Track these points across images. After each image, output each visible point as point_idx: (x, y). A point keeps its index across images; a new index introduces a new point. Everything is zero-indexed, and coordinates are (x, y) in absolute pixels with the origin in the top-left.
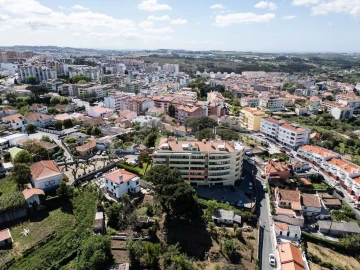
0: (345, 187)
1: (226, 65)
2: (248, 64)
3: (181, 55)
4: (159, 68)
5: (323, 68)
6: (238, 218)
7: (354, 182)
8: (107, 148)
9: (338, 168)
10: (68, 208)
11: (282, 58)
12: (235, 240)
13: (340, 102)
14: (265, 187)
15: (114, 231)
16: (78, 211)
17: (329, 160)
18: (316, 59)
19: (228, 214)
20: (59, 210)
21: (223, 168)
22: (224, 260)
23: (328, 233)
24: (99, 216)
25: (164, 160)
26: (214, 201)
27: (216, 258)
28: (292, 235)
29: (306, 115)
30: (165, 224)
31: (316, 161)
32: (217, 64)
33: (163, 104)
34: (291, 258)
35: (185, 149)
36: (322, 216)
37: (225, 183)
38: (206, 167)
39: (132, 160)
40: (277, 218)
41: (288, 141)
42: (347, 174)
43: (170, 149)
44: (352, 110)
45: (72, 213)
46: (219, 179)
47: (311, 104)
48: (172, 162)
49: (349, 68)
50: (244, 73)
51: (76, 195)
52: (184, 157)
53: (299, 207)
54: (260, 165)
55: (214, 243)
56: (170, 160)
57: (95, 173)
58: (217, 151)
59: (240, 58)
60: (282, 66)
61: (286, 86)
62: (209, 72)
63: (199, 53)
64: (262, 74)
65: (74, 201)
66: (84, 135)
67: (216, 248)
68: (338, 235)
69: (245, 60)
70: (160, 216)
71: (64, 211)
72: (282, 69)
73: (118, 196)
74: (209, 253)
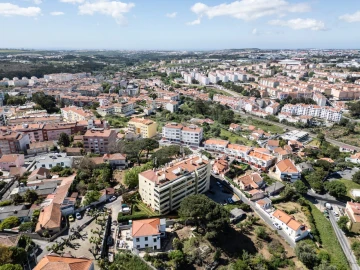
0: (248, 162)
1: (15, 69)
2: (41, 65)
5: (112, 65)
6: (242, 211)
7: (250, 156)
9: (236, 151)
11: (69, 57)
12: (255, 227)
13: (166, 98)
14: (227, 181)
19: (237, 212)
22: (264, 243)
23: (274, 193)
25: (168, 192)
27: (261, 247)
28: (268, 205)
29: (153, 114)
31: (220, 150)
33: (32, 133)
34: (289, 217)
35: (178, 175)
36: (264, 185)
38: (196, 183)
40: (254, 198)
41: (193, 141)
42: (244, 153)
43: (167, 180)
47: (151, 103)
48: (174, 191)
49: (131, 64)
50: (49, 77)
52: (182, 182)
53: (257, 185)
55: (249, 236)
56: (173, 189)
58: (198, 167)
59: (24, 58)
61: (104, 87)
64: (68, 76)
67: (254, 239)
68: (278, 192)
69: (34, 60)
73: (159, 247)
74: (256, 245)
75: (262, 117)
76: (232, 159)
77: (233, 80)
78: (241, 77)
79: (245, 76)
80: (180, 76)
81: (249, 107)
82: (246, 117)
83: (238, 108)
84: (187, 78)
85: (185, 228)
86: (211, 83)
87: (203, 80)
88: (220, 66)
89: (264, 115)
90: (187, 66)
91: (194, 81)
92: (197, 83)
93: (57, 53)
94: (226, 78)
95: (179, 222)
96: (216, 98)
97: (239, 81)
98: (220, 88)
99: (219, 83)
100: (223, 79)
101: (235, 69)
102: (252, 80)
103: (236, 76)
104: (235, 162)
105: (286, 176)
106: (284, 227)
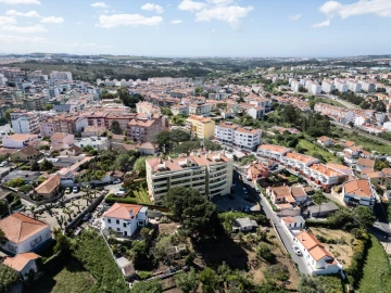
0: (306, 176)
1: (127, 72)
2: (150, 70)
3: (66, 60)
4: (46, 77)
5: (218, 71)
6: (254, 223)
7: (311, 169)
8: (76, 182)
9: (295, 161)
10: (76, 266)
11: (178, 63)
12: (262, 243)
13: (252, 103)
14: (257, 189)
15: (147, 273)
16: (91, 265)
17: (285, 155)
18: (209, 64)
19: (246, 222)
20: (65, 271)
21: (219, 180)
22: (263, 264)
23: (318, 215)
24: (123, 262)
25: (165, 182)
26: (230, 213)
27: (257, 266)
28: (298, 225)
29: (231, 118)
30: (194, 248)
31: (275, 157)
32: (116, 70)
33: (95, 121)
34: (315, 244)
35: (184, 166)
36: (308, 203)
37: (223, 193)
38: (207, 180)
39: (115, 190)
40: (280, 213)
41: (245, 144)
42: (304, 164)
43: (168, 169)
44: (263, 109)
45: (85, 270)
46: (217, 191)
47: (231, 106)
48: (173, 183)
49: (238, 71)
50: (152, 80)
51: (77, 247)
52: (186, 175)
53: (293, 200)
54: (240, 170)
55: (248, 252)
56: (172, 181)
57: (83, 216)
58: (214, 162)
59: (138, 63)
60: (183, 72)
61: (197, 91)
62: (111, 79)
63: (88, 57)
64: (169, 80)
65: (77, 254)
66: (30, 173)
67: (252, 256)
68: (325, 215)
69: (145, 65)
70: (185, 242)
71: (72, 270)
72: (184, 74)
73: (129, 234)
74: (250, 262)
75: (373, 134)
76: (280, 167)
77: (354, 90)
78: (366, 87)
79: (372, 85)
80: (286, 83)
81: (359, 121)
82: (350, 132)
83: (343, 120)
84: (295, 86)
85: (173, 224)
86: (323, 92)
87: (313, 88)
88: (343, 74)
89: (377, 131)
90: (300, 73)
91: (302, 89)
92: (306, 91)
93: (170, 59)
94: (346, 86)
95: (168, 216)
96: (318, 108)
97: (363, 91)
98: (333, 98)
99: (334, 92)
100: (340, 88)
101: (363, 77)
102: (383, 91)
103: (359, 85)
104: (283, 172)
105: (352, 199)
106: (306, 253)
